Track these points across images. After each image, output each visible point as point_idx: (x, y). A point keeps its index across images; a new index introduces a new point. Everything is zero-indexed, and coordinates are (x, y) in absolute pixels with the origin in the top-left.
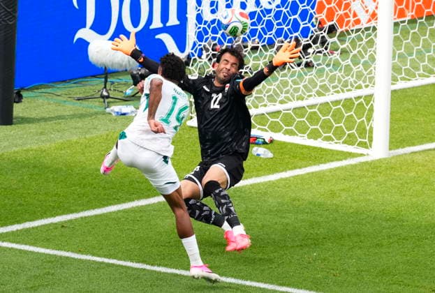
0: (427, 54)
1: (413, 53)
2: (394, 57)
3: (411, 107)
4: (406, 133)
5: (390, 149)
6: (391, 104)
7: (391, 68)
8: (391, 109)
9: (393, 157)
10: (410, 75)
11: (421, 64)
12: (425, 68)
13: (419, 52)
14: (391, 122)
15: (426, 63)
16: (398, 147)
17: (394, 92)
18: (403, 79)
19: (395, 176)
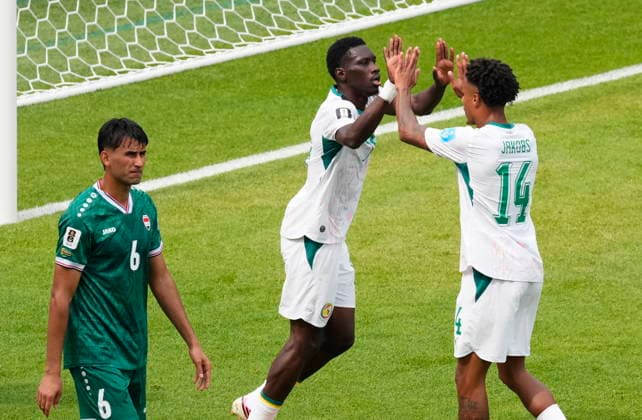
0: (78, 42)
1: (54, 41)
2: (20, 49)
3: (52, 133)
4: (46, 178)
5: (20, 208)
6: (18, 130)
7: (15, 68)
8: (19, 137)
9: (25, 222)
10: (50, 79)
11: (68, 59)
12: (76, 66)
13: (63, 39)
14: (19, 162)
15: (77, 56)
16: (32, 205)
17: (22, 110)
18: (38, 86)
19: (29, 254)
